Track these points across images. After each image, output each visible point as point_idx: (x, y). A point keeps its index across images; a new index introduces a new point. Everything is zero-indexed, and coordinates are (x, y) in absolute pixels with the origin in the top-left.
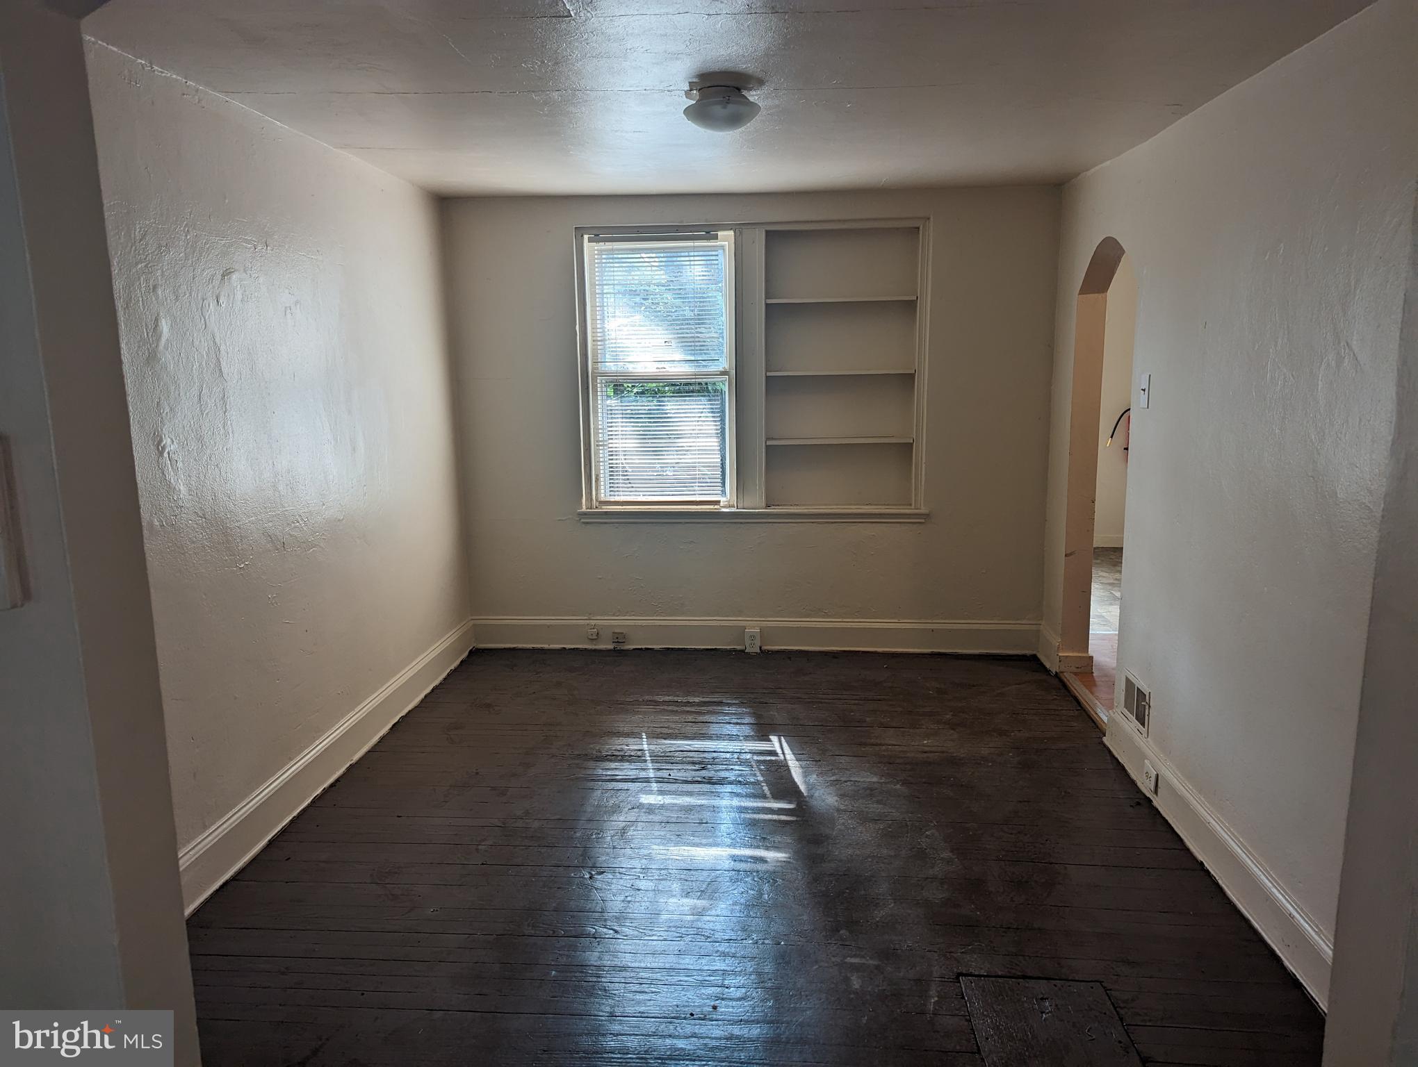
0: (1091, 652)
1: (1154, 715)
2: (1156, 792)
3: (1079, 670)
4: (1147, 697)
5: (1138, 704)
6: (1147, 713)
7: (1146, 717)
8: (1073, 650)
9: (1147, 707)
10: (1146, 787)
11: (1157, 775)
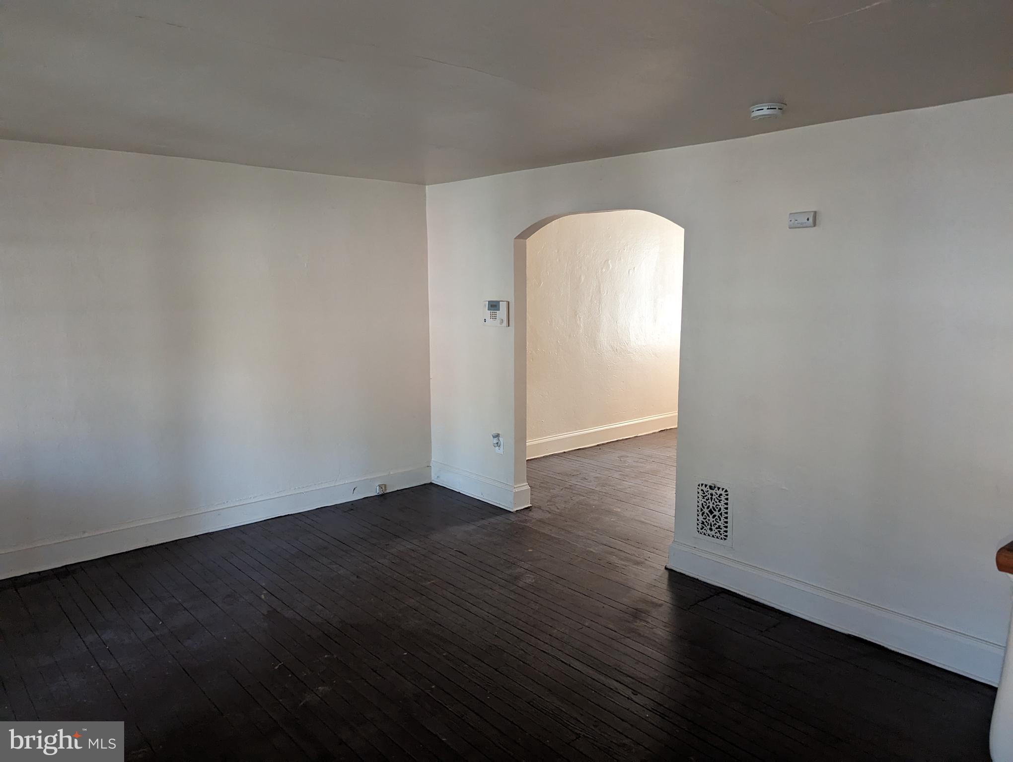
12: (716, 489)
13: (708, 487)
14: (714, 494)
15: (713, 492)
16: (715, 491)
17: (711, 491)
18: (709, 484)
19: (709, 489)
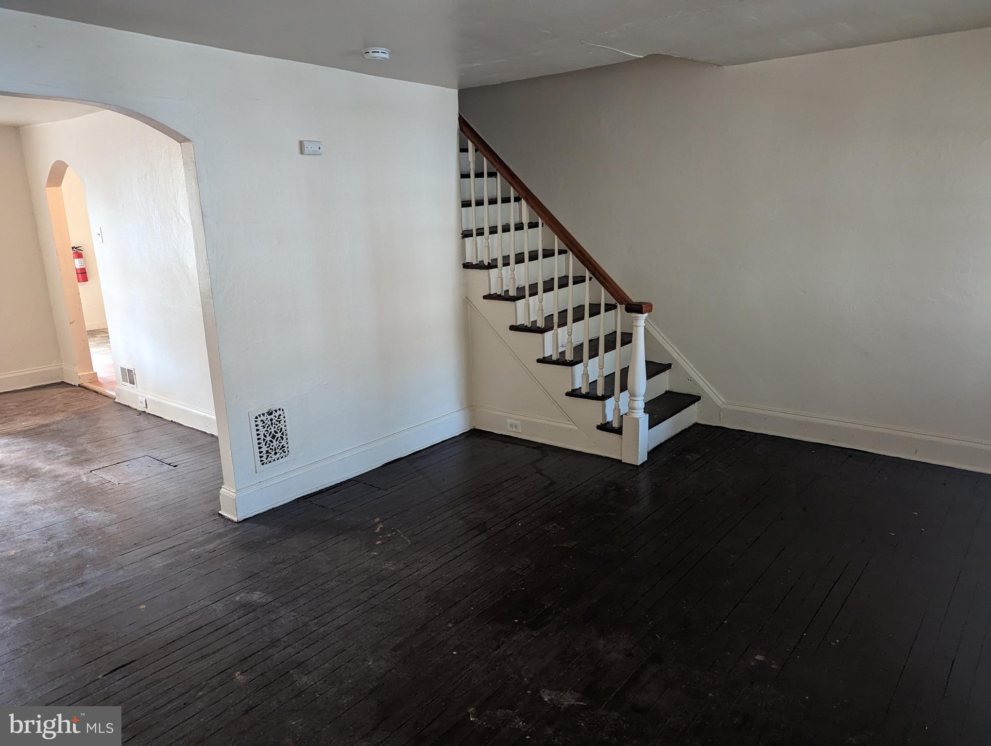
0: (95, 371)
1: (138, 378)
2: (147, 407)
3: (91, 381)
4: (133, 371)
5: (129, 376)
6: (134, 378)
7: (135, 380)
8: (85, 371)
9: (134, 375)
10: (141, 408)
11: (146, 400)
12: (274, 412)
13: (266, 414)
14: (273, 418)
15: (272, 416)
16: (273, 415)
17: (269, 417)
18: (265, 411)
19: (268, 416)
